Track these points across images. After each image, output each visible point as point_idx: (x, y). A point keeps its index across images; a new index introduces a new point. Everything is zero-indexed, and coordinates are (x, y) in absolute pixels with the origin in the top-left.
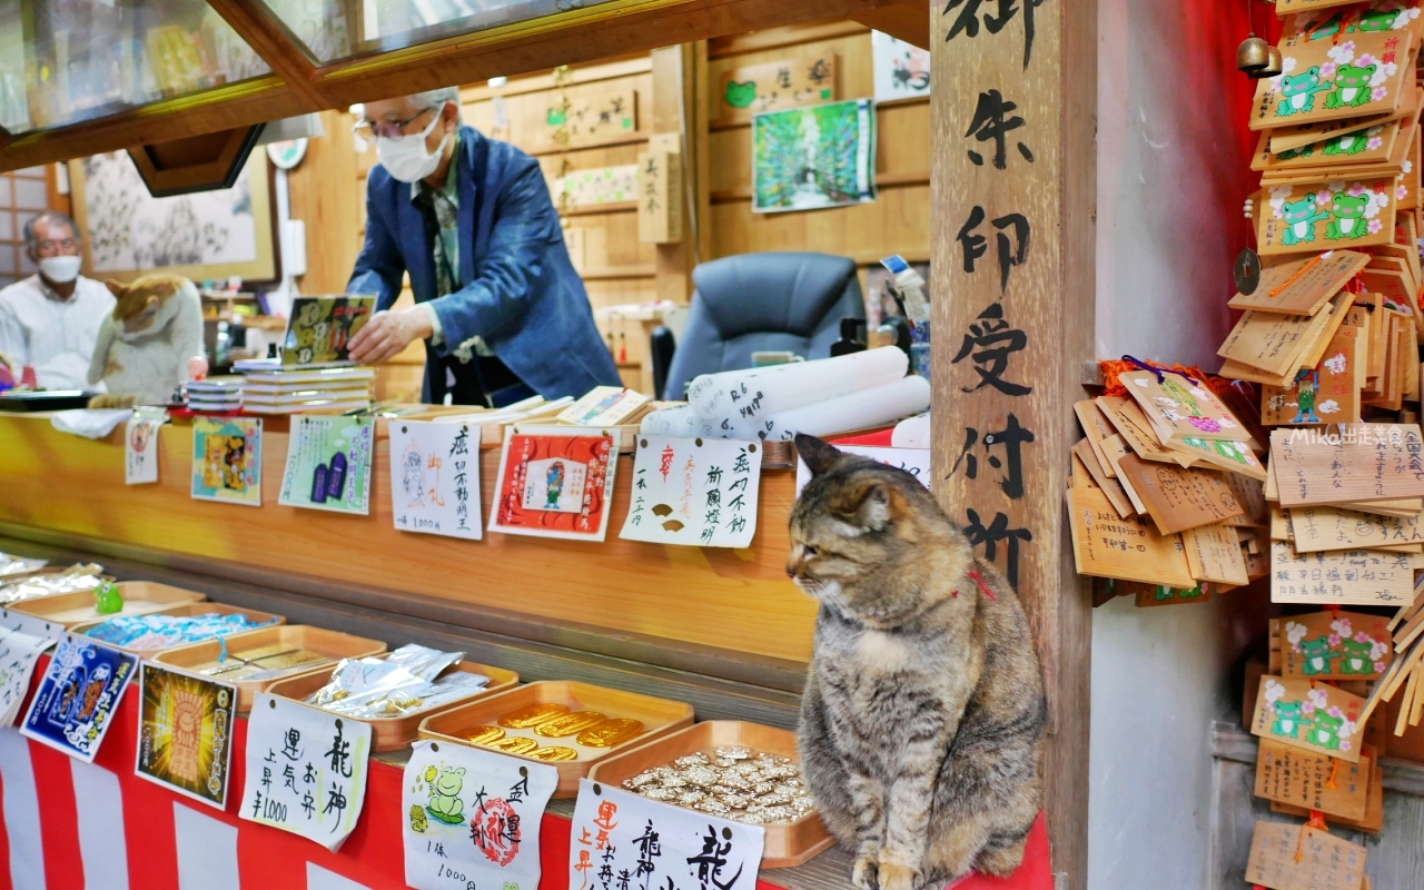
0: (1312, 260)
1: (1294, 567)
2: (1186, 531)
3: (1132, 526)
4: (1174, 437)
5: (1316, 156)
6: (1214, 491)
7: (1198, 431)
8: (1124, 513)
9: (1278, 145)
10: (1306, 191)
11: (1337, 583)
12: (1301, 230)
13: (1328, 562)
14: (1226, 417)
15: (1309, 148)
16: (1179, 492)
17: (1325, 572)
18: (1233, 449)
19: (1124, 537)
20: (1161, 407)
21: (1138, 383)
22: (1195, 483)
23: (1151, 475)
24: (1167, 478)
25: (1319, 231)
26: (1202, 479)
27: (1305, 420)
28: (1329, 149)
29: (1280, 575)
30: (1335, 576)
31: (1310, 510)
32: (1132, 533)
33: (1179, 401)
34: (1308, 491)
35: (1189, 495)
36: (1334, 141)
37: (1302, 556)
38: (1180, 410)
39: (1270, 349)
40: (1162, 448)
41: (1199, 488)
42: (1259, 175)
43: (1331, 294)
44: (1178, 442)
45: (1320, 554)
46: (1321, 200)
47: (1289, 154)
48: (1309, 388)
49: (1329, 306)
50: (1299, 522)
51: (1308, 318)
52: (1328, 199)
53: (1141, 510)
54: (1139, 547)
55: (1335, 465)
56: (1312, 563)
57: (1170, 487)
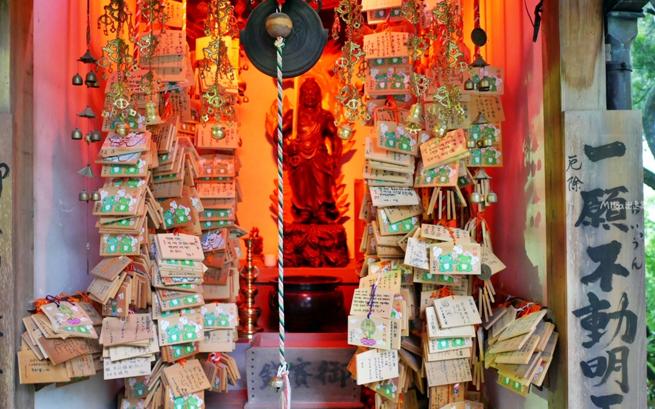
0: (116, 258)
1: (111, 366)
2: (67, 361)
3: (45, 362)
4: (59, 329)
5: (115, 225)
6: (77, 345)
7: (70, 325)
8: (41, 358)
9: (103, 221)
10: (114, 235)
11: (126, 370)
12: (113, 248)
13: (123, 363)
14: (85, 316)
15: (113, 222)
16: (63, 348)
17: (122, 366)
18: (85, 328)
19: (41, 367)
20: (55, 318)
21: (48, 309)
22: (70, 343)
23: (51, 344)
24: (58, 343)
25: (118, 249)
26: (73, 341)
27: (114, 314)
28: (119, 223)
29: (107, 370)
30: (125, 367)
31: (115, 346)
32: (45, 365)
33: (65, 313)
34: (113, 340)
35: (67, 348)
36: (121, 221)
37: (114, 362)
38: (63, 318)
39: (101, 291)
40: (55, 333)
41: (71, 345)
42: (98, 229)
43: (119, 273)
44: (62, 330)
45: (120, 361)
46: (119, 238)
47: (107, 224)
48: (114, 303)
49: (118, 277)
50: (112, 350)
51: (111, 281)
52: (121, 238)
53: (46, 357)
54: (47, 370)
55: (123, 330)
56: (118, 364)
57: (59, 346)
